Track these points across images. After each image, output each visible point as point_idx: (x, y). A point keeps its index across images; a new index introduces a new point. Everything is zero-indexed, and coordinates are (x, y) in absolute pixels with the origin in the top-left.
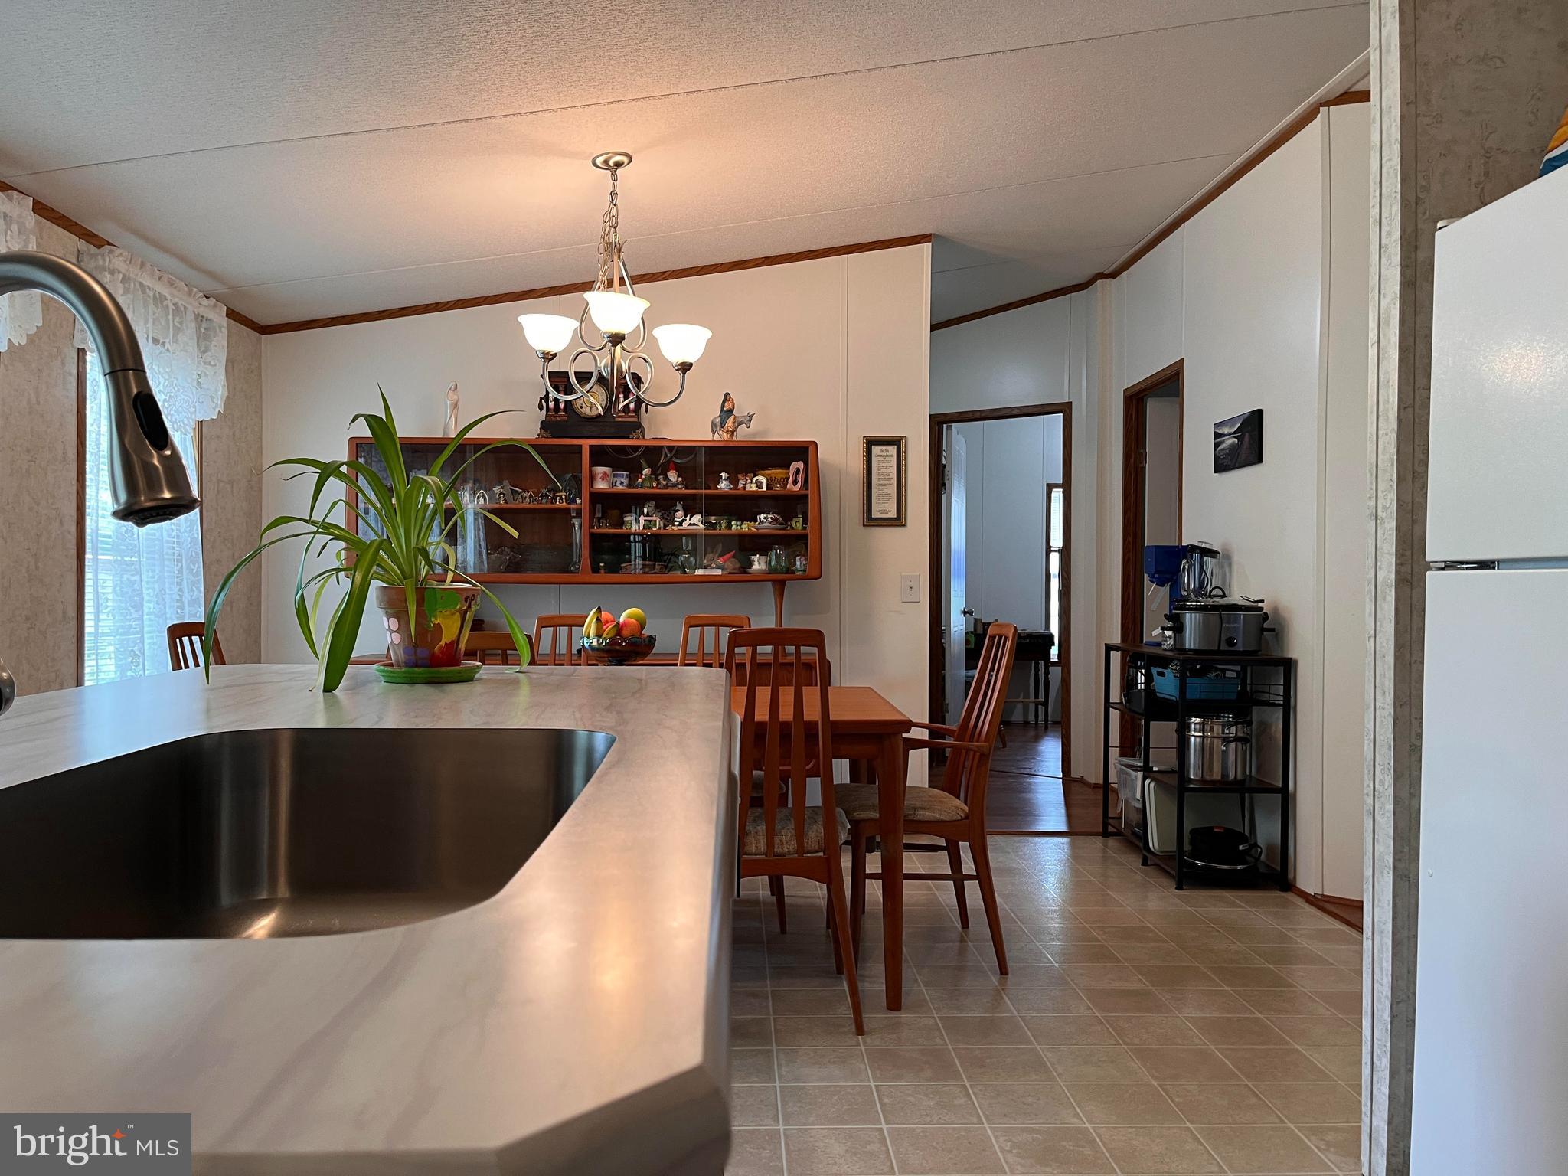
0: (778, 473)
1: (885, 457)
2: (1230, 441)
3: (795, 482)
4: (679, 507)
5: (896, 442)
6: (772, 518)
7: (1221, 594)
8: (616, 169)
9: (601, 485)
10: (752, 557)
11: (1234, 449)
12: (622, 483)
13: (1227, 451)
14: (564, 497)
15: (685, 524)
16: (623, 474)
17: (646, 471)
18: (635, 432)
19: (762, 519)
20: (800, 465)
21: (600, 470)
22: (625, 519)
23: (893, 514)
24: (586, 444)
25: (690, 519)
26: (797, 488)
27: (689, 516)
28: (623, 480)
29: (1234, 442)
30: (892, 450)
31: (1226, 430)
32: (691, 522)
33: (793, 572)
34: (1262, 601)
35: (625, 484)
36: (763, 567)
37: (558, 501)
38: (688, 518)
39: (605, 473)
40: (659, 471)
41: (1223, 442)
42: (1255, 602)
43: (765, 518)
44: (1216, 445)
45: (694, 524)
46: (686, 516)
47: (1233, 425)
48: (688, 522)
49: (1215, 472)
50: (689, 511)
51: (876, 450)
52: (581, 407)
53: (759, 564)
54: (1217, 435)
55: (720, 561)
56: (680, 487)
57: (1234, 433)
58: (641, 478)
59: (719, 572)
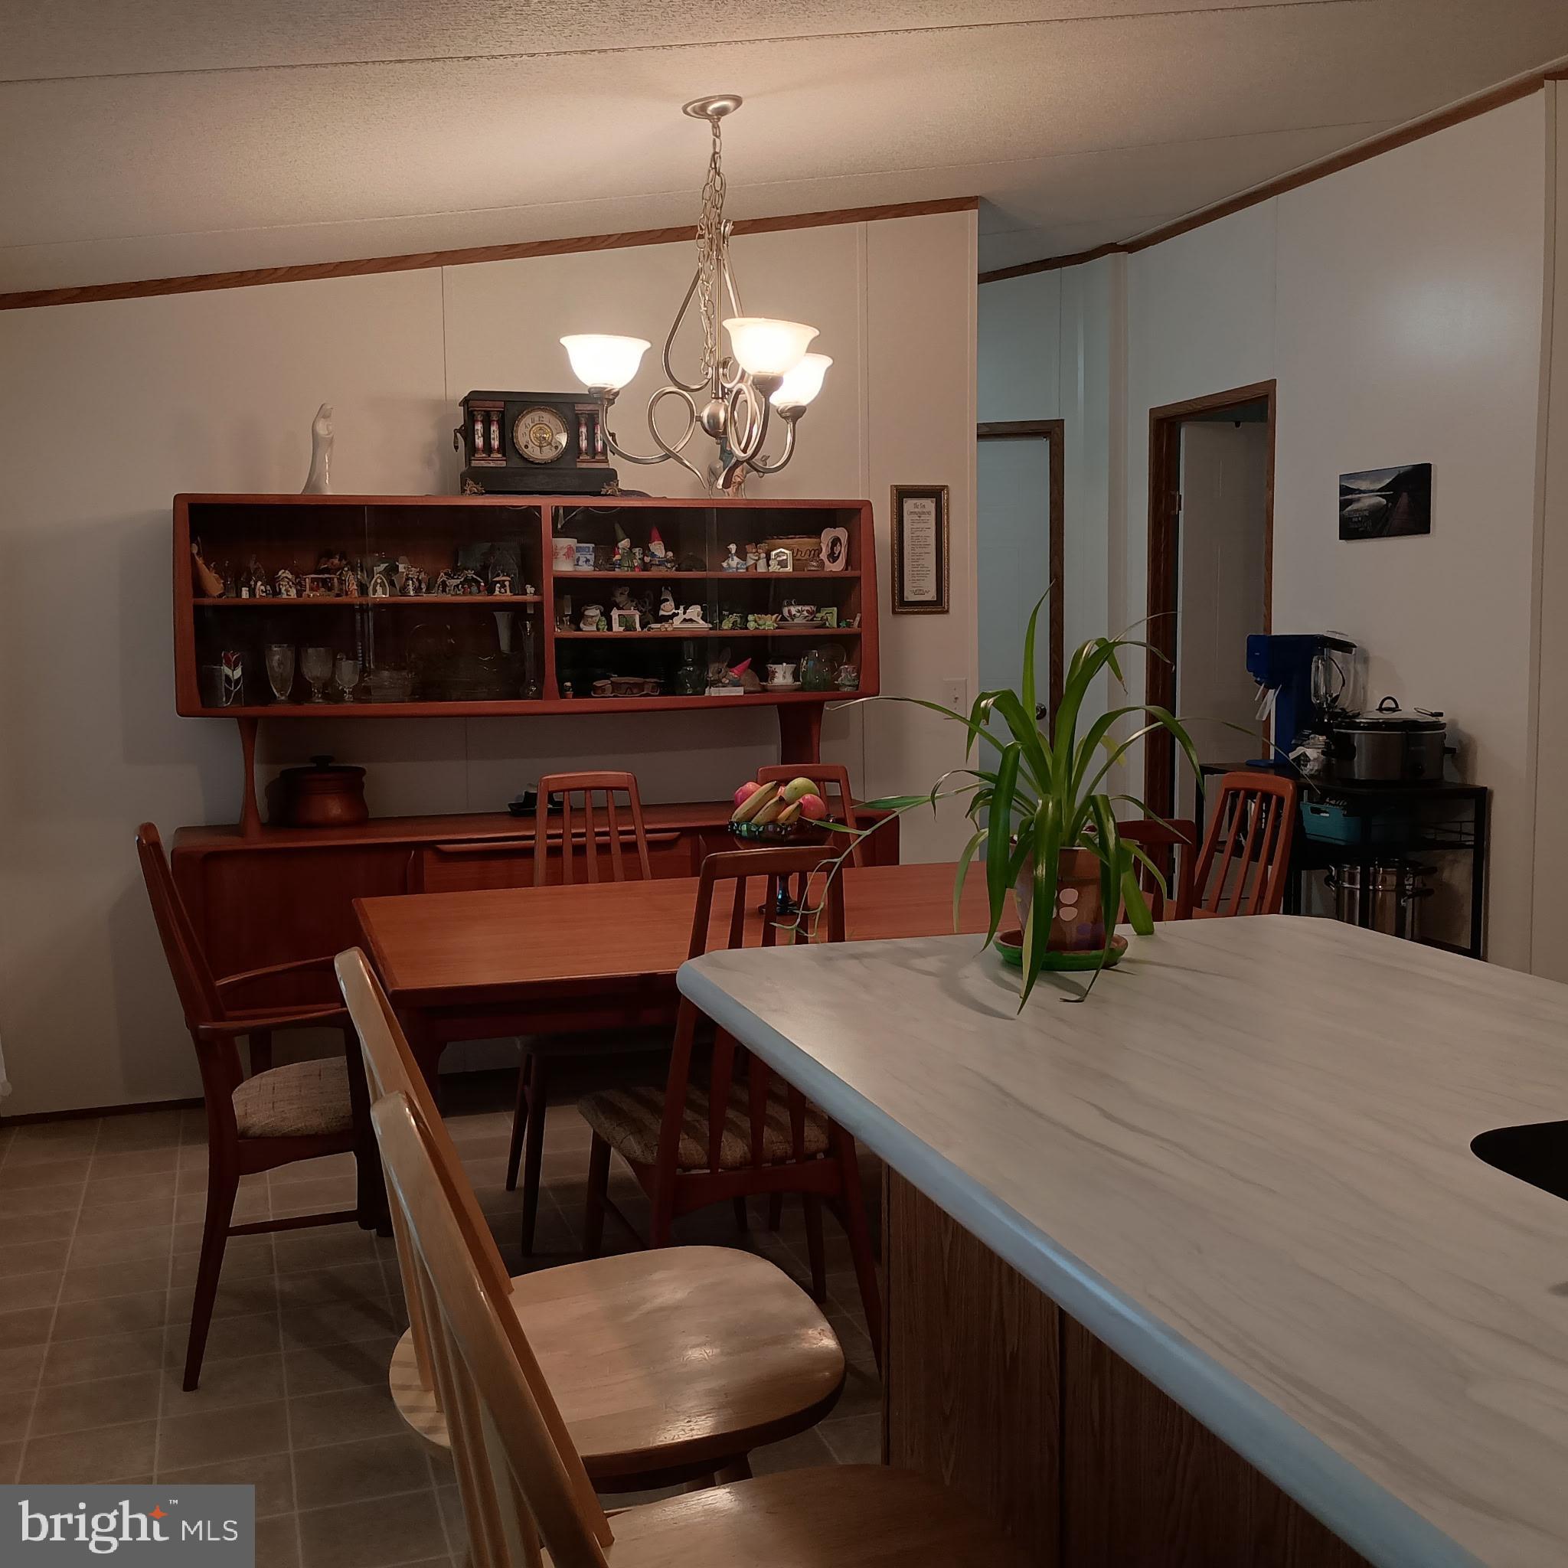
0: (805, 543)
1: (919, 515)
2: (1368, 501)
3: (833, 557)
4: (667, 595)
5: (935, 493)
6: (808, 611)
7: (1394, 706)
8: (719, 119)
9: (564, 566)
10: (774, 666)
11: (1376, 512)
12: (587, 561)
13: (1366, 513)
14: (507, 583)
15: (677, 622)
16: (589, 548)
17: (625, 543)
18: (609, 485)
19: (793, 613)
20: (842, 533)
21: (564, 543)
22: (586, 613)
23: (931, 596)
24: (547, 504)
25: (685, 613)
26: (838, 567)
27: (682, 607)
28: (589, 557)
29: (1380, 502)
30: (929, 504)
31: (1363, 485)
32: (687, 616)
33: (837, 687)
34: (1441, 714)
35: (592, 563)
36: (789, 680)
37: (497, 589)
38: (681, 611)
39: (570, 548)
40: (641, 541)
41: (1358, 500)
42: (1432, 715)
43: (799, 611)
44: (1344, 505)
45: (691, 620)
46: (677, 608)
47: (1380, 480)
48: (681, 617)
49: (1340, 539)
50: (683, 600)
51: (909, 504)
52: (526, 447)
53: (784, 677)
54: (1344, 491)
55: (733, 674)
56: (669, 565)
57: (1378, 491)
58: (619, 554)
59: (739, 691)
